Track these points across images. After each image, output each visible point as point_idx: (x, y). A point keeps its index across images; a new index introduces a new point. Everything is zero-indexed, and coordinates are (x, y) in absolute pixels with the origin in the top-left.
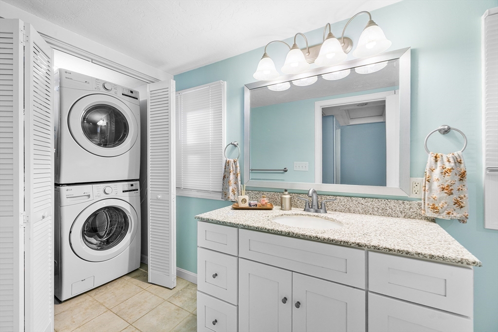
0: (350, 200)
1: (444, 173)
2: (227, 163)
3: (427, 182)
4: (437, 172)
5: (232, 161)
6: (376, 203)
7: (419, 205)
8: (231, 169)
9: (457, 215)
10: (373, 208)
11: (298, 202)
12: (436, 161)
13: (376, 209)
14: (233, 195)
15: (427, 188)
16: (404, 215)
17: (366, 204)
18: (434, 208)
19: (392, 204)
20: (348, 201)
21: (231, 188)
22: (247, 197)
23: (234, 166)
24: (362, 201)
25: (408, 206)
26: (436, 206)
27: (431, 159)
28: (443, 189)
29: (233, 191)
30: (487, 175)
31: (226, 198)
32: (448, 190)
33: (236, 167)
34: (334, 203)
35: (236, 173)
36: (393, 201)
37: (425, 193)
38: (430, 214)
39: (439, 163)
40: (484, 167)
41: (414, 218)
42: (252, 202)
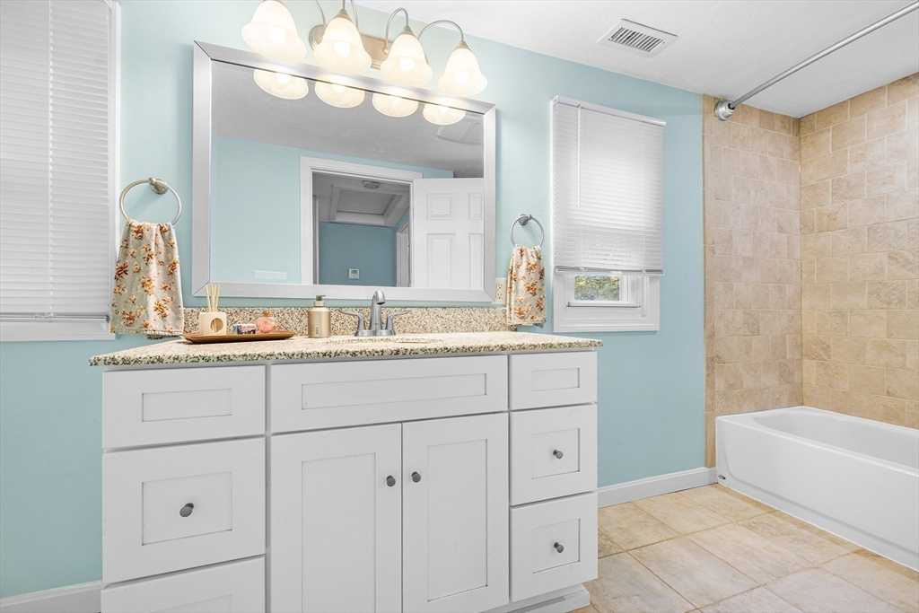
0: (426, 313)
1: (529, 270)
2: (135, 235)
3: (513, 281)
4: (524, 267)
5: (155, 228)
6: (459, 314)
7: (504, 312)
8: (153, 250)
9: (538, 319)
10: (455, 322)
11: (338, 324)
12: (522, 255)
13: (459, 323)
14: (158, 318)
15: (513, 289)
16: (489, 327)
17: (447, 316)
18: (520, 313)
19: (477, 313)
20: (423, 313)
21: (152, 301)
22: (223, 316)
23: (161, 241)
24: (441, 312)
25: (493, 315)
26: (522, 310)
27: (516, 252)
28: (529, 289)
29: (159, 308)
30: (555, 274)
31: (136, 327)
32: (531, 289)
33: (169, 246)
34: (401, 319)
35: (168, 260)
36: (477, 310)
37: (510, 296)
38: (516, 321)
39: (524, 257)
40: (552, 265)
41: (499, 330)
42: (243, 325)
